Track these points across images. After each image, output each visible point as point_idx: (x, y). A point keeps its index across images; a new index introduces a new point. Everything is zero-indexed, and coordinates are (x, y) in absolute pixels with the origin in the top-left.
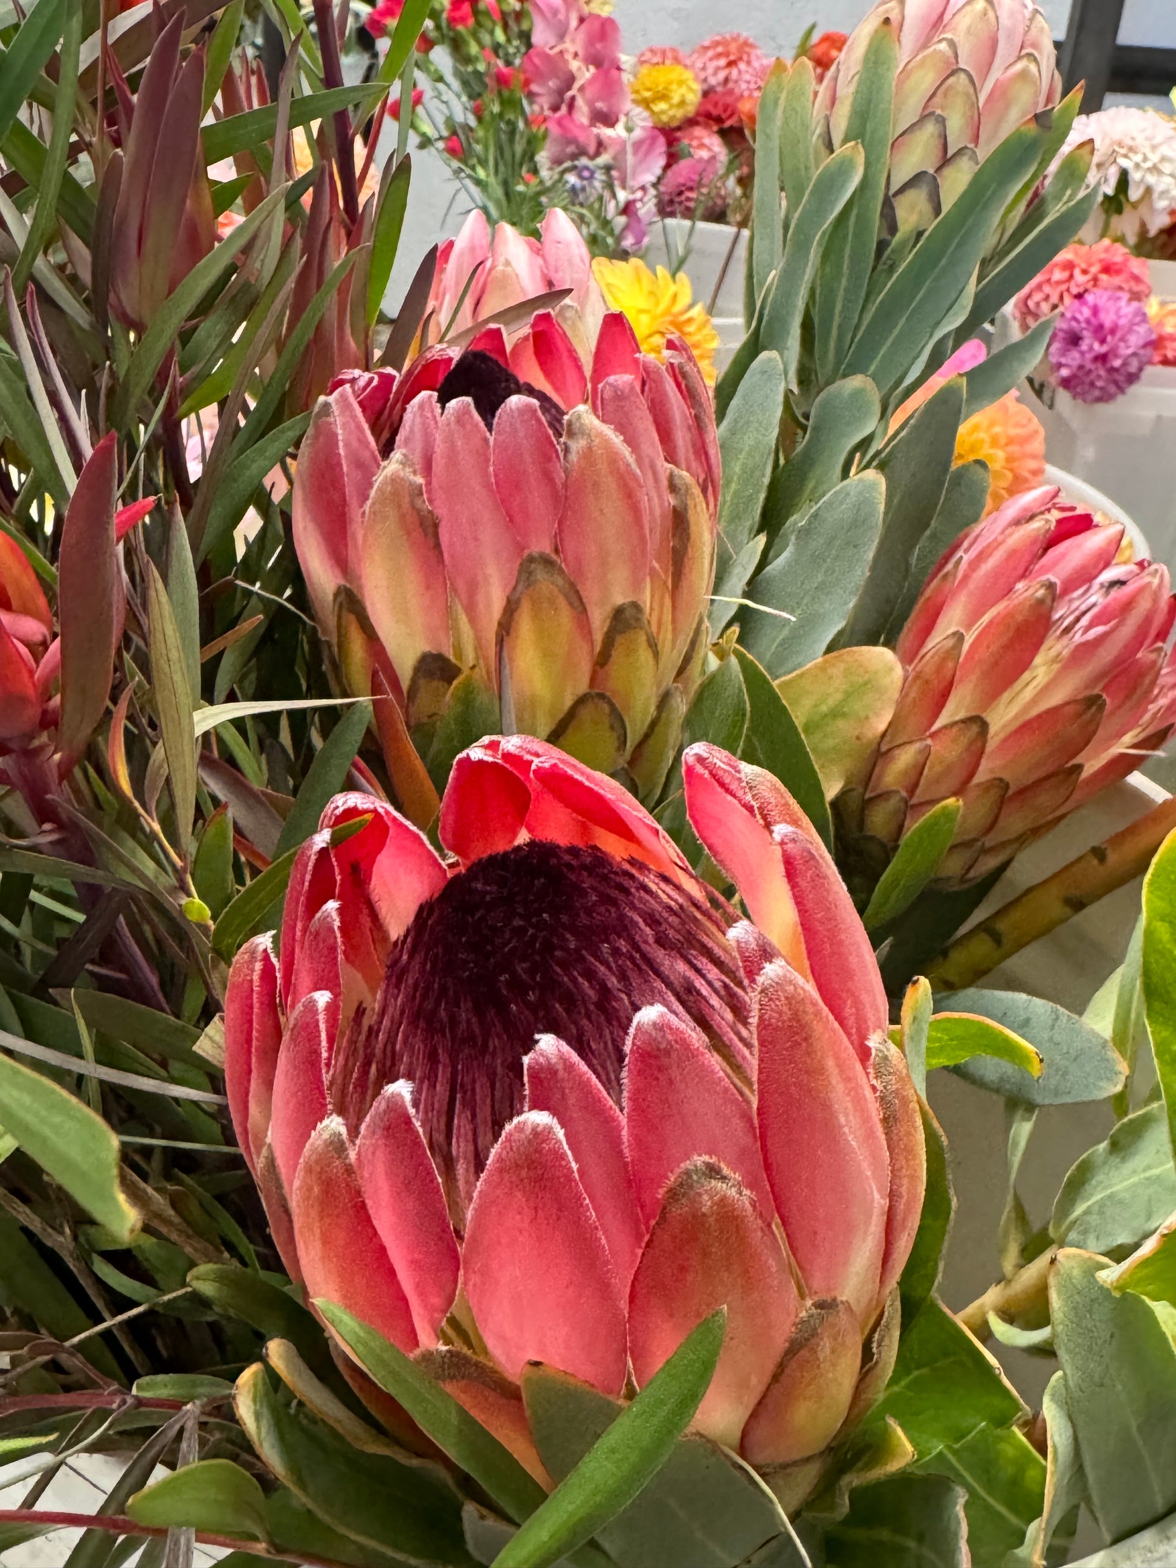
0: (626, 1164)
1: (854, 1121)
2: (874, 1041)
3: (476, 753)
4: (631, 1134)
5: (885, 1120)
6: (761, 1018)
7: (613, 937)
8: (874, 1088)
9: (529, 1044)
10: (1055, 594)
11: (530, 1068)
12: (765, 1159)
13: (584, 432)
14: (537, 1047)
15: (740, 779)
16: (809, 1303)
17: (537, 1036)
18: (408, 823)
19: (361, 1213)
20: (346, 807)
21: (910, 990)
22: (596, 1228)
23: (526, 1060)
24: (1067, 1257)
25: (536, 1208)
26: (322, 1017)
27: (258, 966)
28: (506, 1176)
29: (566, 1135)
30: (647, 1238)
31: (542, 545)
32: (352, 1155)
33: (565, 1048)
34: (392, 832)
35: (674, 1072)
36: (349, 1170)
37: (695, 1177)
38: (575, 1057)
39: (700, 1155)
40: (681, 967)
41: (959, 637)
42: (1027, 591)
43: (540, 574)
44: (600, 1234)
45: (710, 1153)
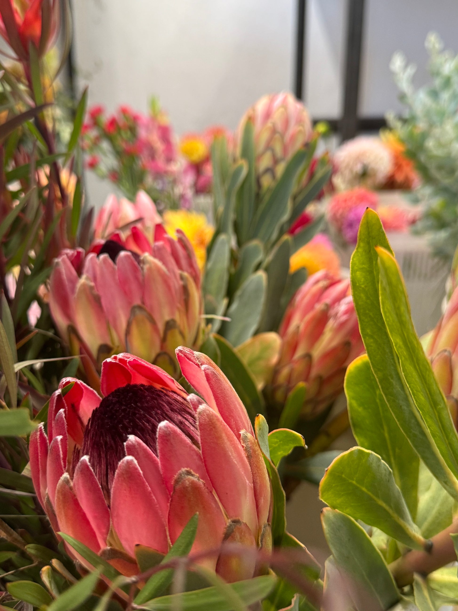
0: (161, 475)
1: (235, 455)
2: (242, 432)
3: (109, 360)
4: (161, 464)
5: (248, 457)
6: (199, 422)
7: (156, 409)
8: (243, 447)
9: (126, 439)
10: (329, 307)
11: (127, 445)
12: (207, 469)
13: (148, 262)
14: (128, 439)
15: (194, 356)
16: (230, 520)
17: (128, 436)
18: (89, 387)
19: (76, 503)
20: (66, 381)
21: (256, 419)
22: (151, 493)
23: (125, 444)
24: (327, 510)
25: (130, 488)
26: (59, 443)
27: (38, 433)
28: (120, 479)
29: (139, 463)
30: (170, 499)
31: (137, 302)
32: (72, 484)
33: (138, 439)
34: (84, 391)
35: (172, 441)
36: (71, 488)
37: (183, 475)
38: (141, 441)
39: (184, 468)
40: (180, 418)
41: (298, 327)
42: (319, 307)
43: (138, 313)
44: (152, 495)
45: (187, 467)
